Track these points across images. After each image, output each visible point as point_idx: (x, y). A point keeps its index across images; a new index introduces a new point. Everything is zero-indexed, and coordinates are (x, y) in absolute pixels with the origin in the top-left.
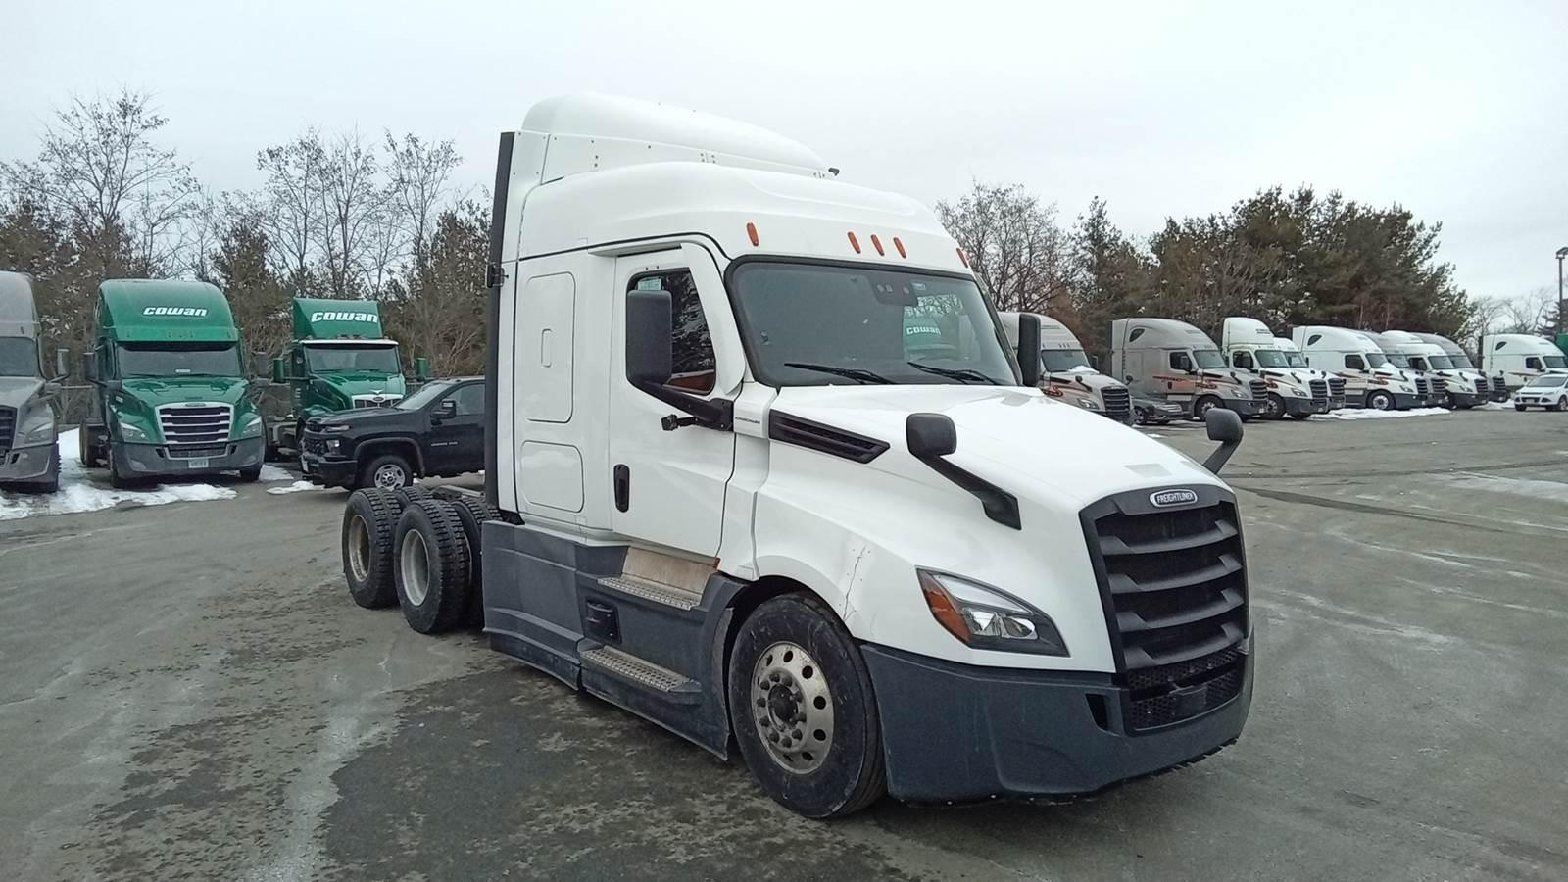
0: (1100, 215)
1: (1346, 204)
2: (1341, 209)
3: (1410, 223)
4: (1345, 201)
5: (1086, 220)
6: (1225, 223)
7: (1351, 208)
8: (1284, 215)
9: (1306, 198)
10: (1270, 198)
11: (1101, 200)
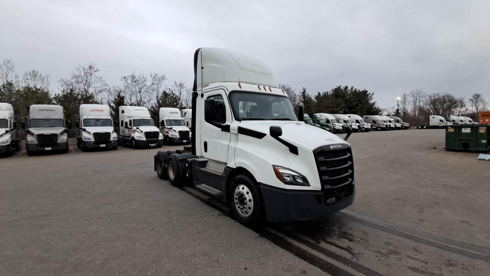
0: (305, 91)
2: (354, 90)
3: (367, 93)
4: (354, 88)
5: (302, 92)
6: (330, 93)
8: (342, 91)
9: (346, 88)
10: (339, 88)
11: (305, 88)
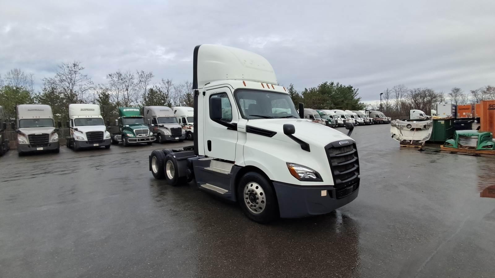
0: (292, 87)
1: (340, 85)
3: (352, 89)
6: (316, 89)
7: (341, 85)
8: (328, 87)
9: (332, 84)
10: (325, 84)
11: (292, 84)
